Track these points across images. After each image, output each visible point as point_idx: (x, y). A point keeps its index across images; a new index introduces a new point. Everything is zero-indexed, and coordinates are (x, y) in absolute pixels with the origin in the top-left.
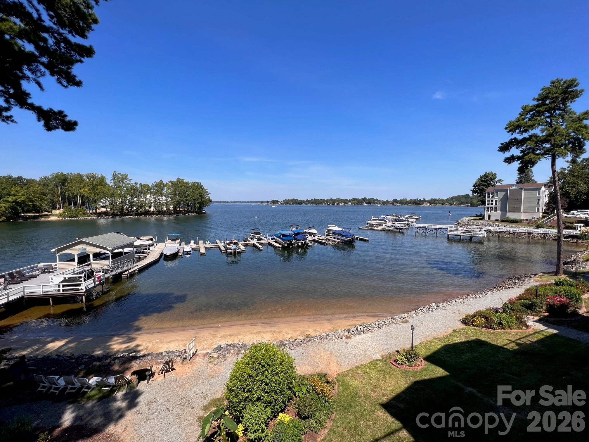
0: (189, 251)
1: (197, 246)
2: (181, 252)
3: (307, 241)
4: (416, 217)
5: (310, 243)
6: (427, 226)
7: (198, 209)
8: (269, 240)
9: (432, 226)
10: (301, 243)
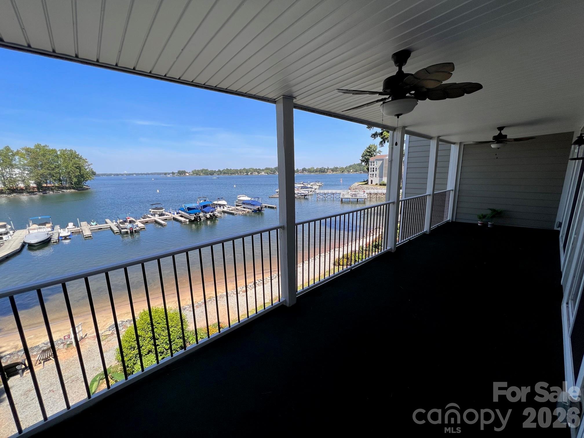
0: (68, 236)
1: (79, 228)
2: (55, 238)
3: (216, 212)
4: (319, 185)
5: (219, 215)
6: (326, 191)
7: (75, 183)
8: (174, 214)
9: (330, 191)
10: (210, 215)
